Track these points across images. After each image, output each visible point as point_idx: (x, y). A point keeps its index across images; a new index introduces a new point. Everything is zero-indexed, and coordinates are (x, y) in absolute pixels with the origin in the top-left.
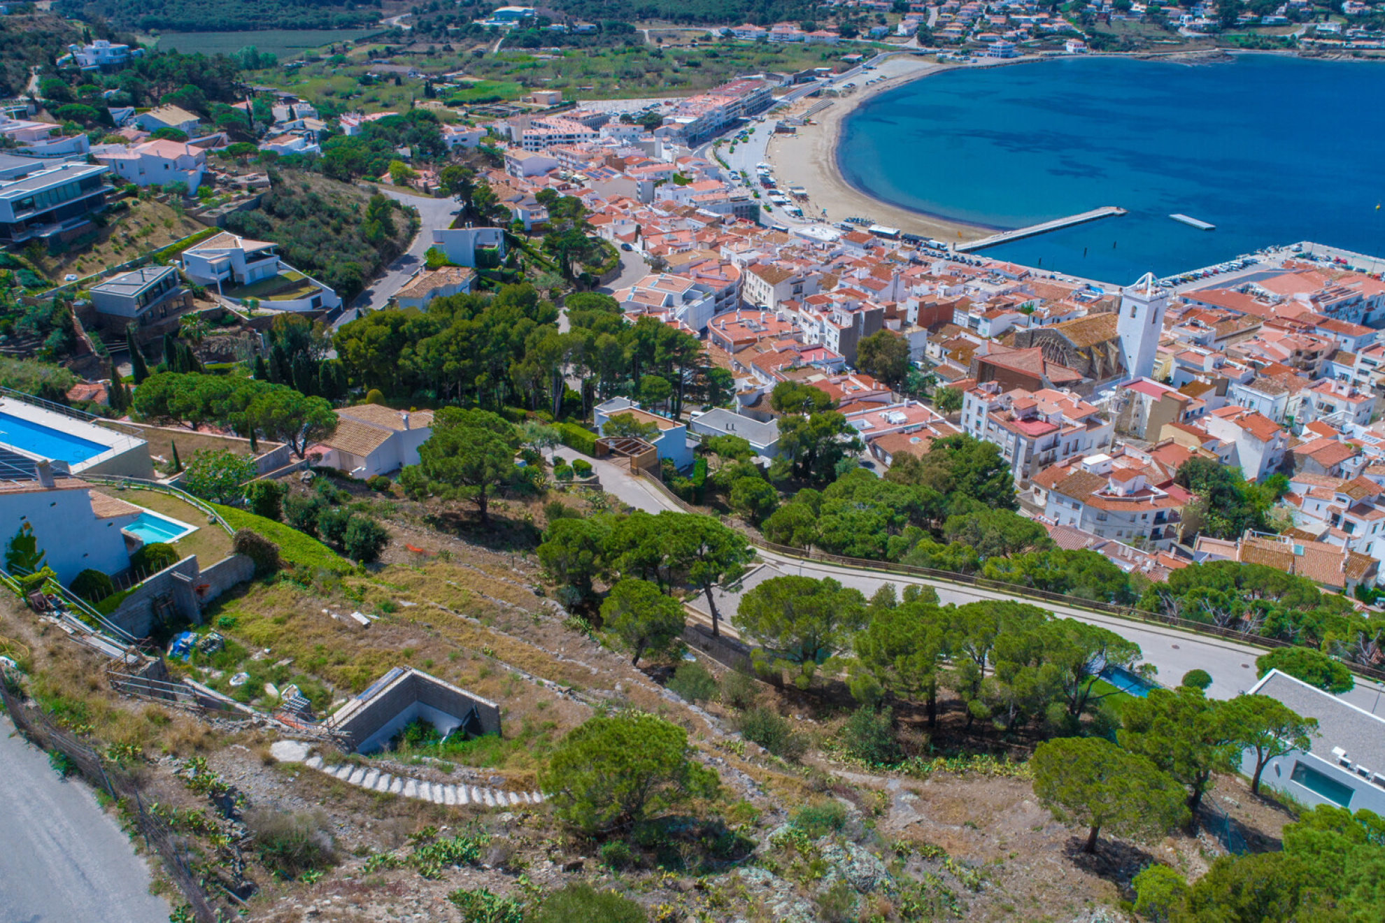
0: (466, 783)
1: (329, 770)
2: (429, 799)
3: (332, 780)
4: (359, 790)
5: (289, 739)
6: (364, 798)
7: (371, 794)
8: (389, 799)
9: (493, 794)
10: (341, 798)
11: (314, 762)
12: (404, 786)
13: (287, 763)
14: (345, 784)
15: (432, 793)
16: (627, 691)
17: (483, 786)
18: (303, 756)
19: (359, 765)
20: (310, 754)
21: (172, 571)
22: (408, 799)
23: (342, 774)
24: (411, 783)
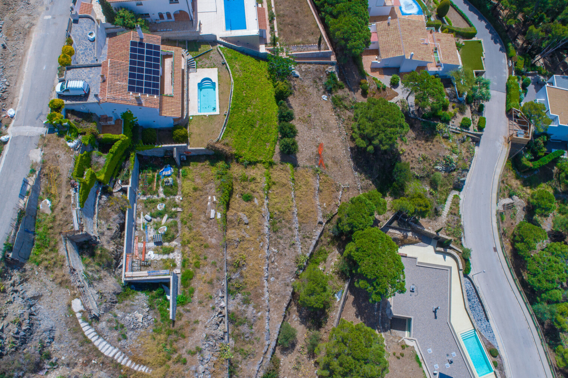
0: (120, 349)
1: (80, 321)
2: (99, 349)
3: (78, 325)
4: (83, 333)
5: (81, 301)
6: (81, 336)
7: (85, 337)
8: (89, 342)
9: (124, 358)
10: (76, 333)
11: (78, 315)
12: (97, 340)
13: (72, 310)
14: (81, 329)
15: (104, 346)
16: (259, 319)
17: (124, 353)
18: (78, 310)
19: (90, 324)
20: (80, 312)
21: (175, 147)
22: (94, 345)
23: (82, 325)
24: (101, 340)
